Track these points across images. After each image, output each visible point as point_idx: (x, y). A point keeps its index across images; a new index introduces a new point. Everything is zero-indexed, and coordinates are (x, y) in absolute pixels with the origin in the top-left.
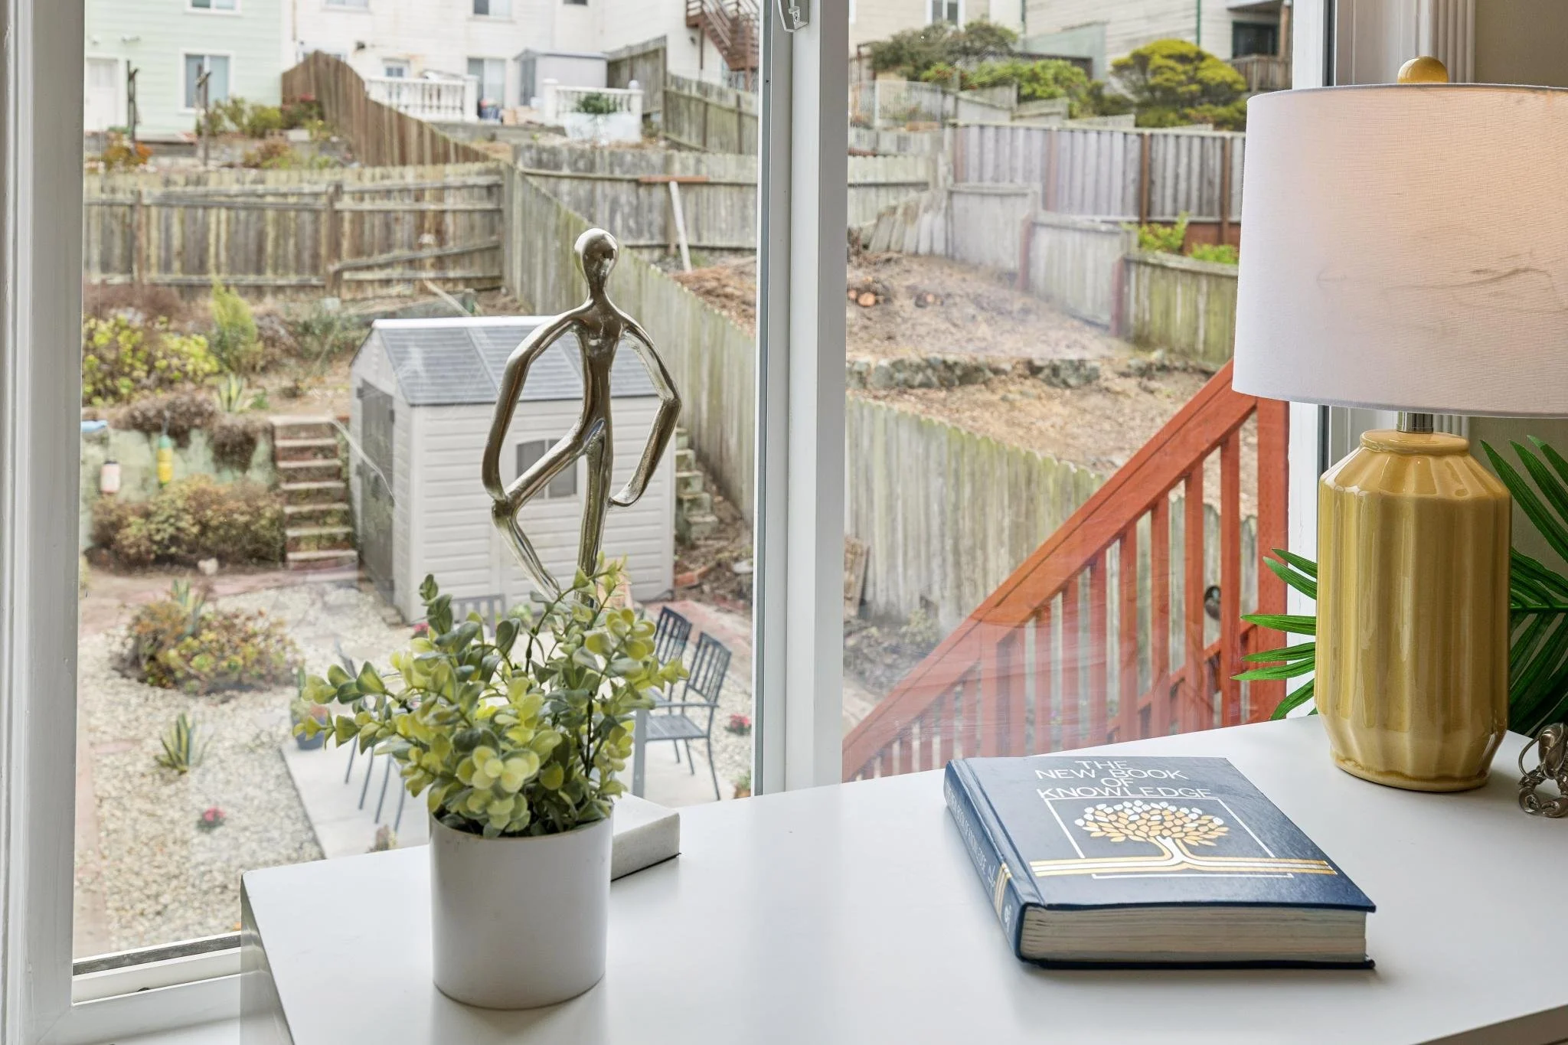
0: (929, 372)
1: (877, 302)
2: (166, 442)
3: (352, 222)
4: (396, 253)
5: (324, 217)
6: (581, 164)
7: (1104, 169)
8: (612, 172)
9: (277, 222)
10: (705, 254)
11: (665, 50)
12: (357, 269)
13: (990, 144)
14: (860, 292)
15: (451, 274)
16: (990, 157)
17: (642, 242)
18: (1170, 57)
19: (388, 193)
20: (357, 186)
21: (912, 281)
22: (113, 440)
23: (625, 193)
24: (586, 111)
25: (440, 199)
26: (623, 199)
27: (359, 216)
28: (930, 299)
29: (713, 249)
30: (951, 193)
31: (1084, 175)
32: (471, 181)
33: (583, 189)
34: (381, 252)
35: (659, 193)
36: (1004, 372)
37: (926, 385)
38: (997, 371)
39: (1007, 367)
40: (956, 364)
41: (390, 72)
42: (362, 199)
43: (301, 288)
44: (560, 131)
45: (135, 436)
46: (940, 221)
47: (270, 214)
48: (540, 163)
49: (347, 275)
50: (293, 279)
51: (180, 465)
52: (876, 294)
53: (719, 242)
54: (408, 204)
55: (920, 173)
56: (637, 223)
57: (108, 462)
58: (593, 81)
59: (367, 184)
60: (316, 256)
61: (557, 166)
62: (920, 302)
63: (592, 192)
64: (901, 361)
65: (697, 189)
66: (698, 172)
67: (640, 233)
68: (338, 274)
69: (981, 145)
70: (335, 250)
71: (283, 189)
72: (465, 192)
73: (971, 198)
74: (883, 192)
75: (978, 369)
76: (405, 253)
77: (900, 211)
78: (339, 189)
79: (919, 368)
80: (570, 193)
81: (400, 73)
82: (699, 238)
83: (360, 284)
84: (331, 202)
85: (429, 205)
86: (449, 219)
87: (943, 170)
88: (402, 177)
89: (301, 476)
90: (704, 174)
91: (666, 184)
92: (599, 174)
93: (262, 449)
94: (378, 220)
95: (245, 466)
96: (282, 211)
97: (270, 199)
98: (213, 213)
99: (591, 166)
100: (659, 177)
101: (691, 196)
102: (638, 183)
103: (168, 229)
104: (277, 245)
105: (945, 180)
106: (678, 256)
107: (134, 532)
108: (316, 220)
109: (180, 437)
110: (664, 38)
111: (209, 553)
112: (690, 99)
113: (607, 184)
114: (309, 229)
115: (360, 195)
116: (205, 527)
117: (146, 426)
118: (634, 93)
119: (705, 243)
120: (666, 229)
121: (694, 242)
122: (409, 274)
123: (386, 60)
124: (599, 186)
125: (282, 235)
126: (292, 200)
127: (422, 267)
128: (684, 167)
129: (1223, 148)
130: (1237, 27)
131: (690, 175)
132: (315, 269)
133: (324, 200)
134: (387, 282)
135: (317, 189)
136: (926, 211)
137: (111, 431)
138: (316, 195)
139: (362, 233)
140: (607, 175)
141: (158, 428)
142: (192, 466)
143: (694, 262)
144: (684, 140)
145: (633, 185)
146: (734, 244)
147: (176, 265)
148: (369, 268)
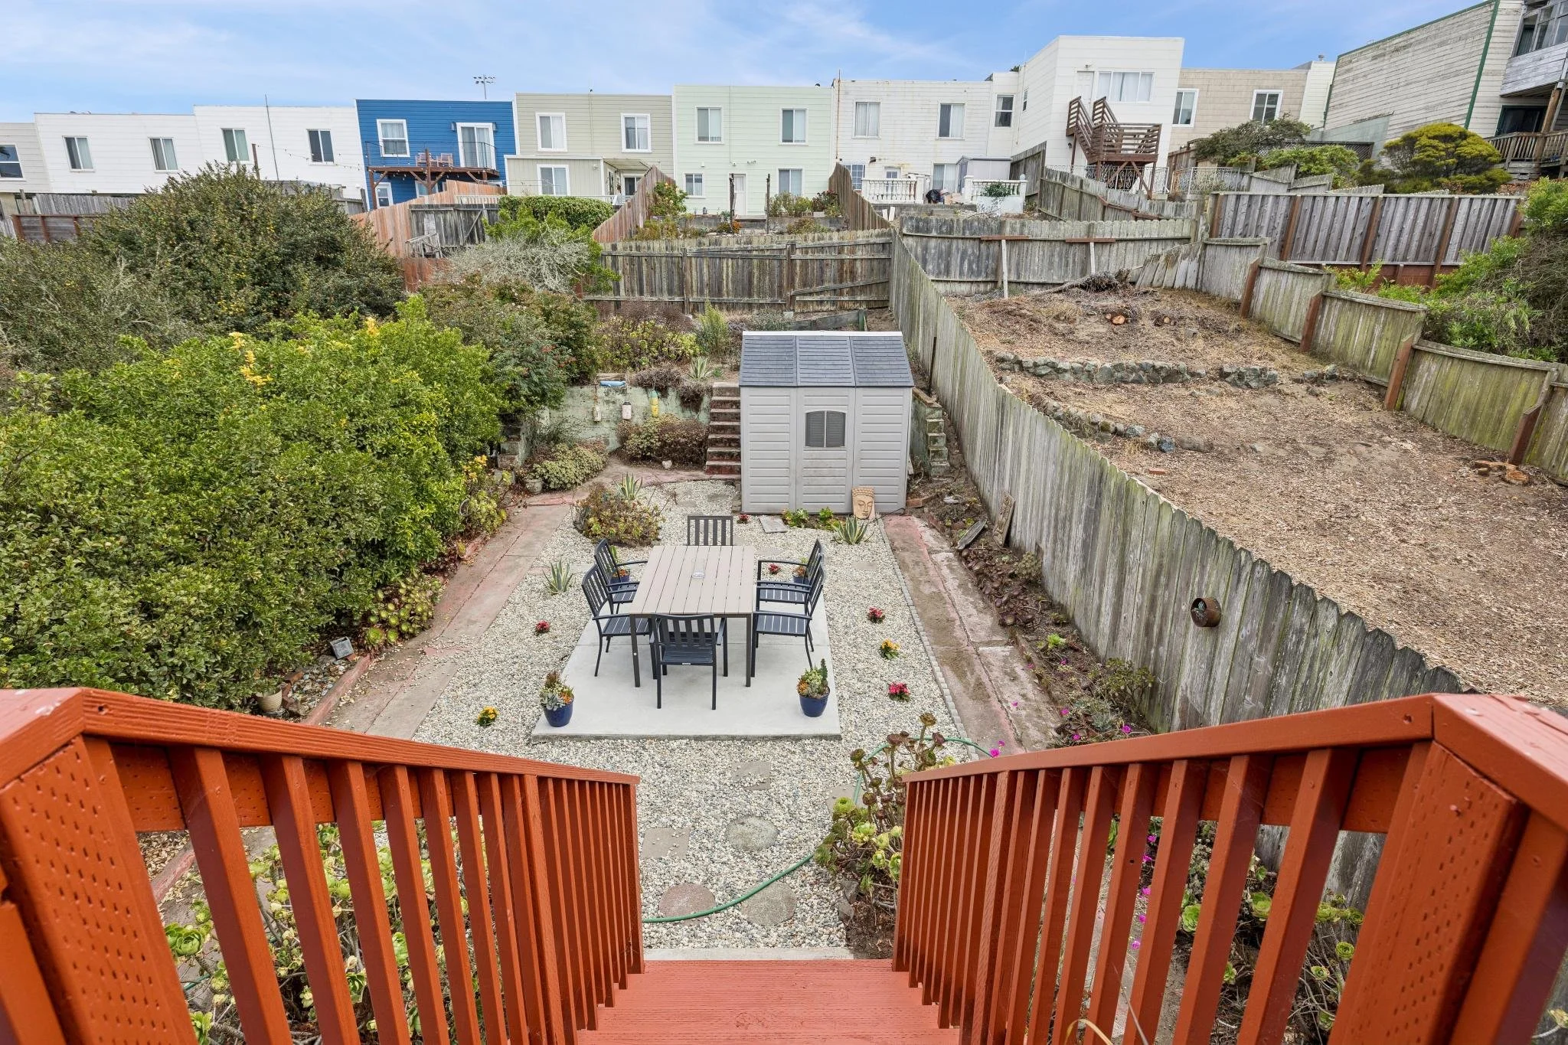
0: (1141, 373)
1: (1126, 322)
2: (654, 394)
3: (801, 266)
4: (826, 285)
5: (785, 263)
6: (944, 229)
7: (1337, 226)
8: (964, 233)
9: (759, 267)
10: (1022, 286)
11: (1044, 152)
12: (804, 294)
13: (1243, 208)
14: (1114, 314)
15: (858, 298)
16: (1241, 218)
17: (980, 279)
18: (1435, 138)
19: (822, 249)
20: (804, 244)
21: (1158, 307)
22: (629, 391)
23: (971, 247)
24: (990, 195)
25: (853, 252)
26: (970, 251)
27: (805, 262)
28: (1166, 320)
29: (1027, 284)
30: (1206, 245)
31: (1319, 230)
32: (872, 240)
33: (944, 245)
34: (818, 285)
35: (994, 247)
36: (1199, 375)
37: (1138, 381)
38: (1193, 375)
39: (1202, 372)
40: (1162, 368)
41: (889, 175)
42: (807, 253)
43: (772, 305)
44: (973, 207)
45: (639, 390)
46: (1194, 265)
47: (755, 262)
48: (917, 229)
49: (798, 298)
50: (768, 300)
51: (663, 407)
52: (1126, 316)
53: (1032, 280)
54: (834, 255)
55: (1186, 231)
56: (978, 267)
57: (625, 404)
58: (1000, 174)
59: (810, 243)
60: (780, 286)
61: (928, 230)
62: (1158, 321)
63: (950, 247)
64: (1121, 365)
65: (1020, 243)
66: (1022, 233)
67: (979, 274)
68: (793, 297)
69: (1236, 211)
70: (791, 284)
71: (763, 247)
72: (868, 248)
73: (1218, 248)
74: (1155, 244)
75: (1178, 372)
76: (832, 285)
77: (1162, 258)
78: (793, 245)
79: (1133, 370)
80: (935, 248)
81: (895, 175)
82: (1019, 277)
83: (805, 302)
84: (789, 254)
85: (846, 256)
86: (858, 264)
87: (1202, 228)
88: (831, 238)
89: (721, 417)
90: (1026, 234)
91: (1000, 241)
92: (955, 235)
93: (706, 399)
94: (816, 265)
95: (697, 409)
96: (762, 259)
97: (755, 253)
98: (725, 261)
99: (951, 230)
100: (996, 237)
101: (1016, 249)
102: (980, 241)
103: (701, 270)
104: (759, 281)
105: (1202, 236)
106: (1002, 288)
107: (634, 441)
108: (780, 266)
109: (663, 391)
110: (1045, 144)
111: (668, 458)
112: (1056, 184)
113: (960, 241)
114: (777, 270)
115: (805, 250)
116: (664, 444)
117: (645, 385)
118: (1024, 184)
119: (1022, 280)
120: (997, 271)
121: (1013, 278)
122: (834, 298)
123: (886, 168)
124: (955, 241)
125: (762, 272)
126: (767, 253)
127: (841, 294)
128: (1013, 229)
129: (1449, 208)
130: (1506, 110)
131: (1016, 235)
132: (780, 294)
133: (785, 253)
134: (821, 302)
135: (780, 246)
136: (1184, 258)
137: (628, 387)
138: (780, 250)
139: (807, 274)
140: (960, 236)
141: (651, 386)
142: (669, 407)
143: (1010, 292)
144: (1049, 212)
145: (977, 242)
146: (1042, 281)
147: (706, 291)
148: (811, 294)
